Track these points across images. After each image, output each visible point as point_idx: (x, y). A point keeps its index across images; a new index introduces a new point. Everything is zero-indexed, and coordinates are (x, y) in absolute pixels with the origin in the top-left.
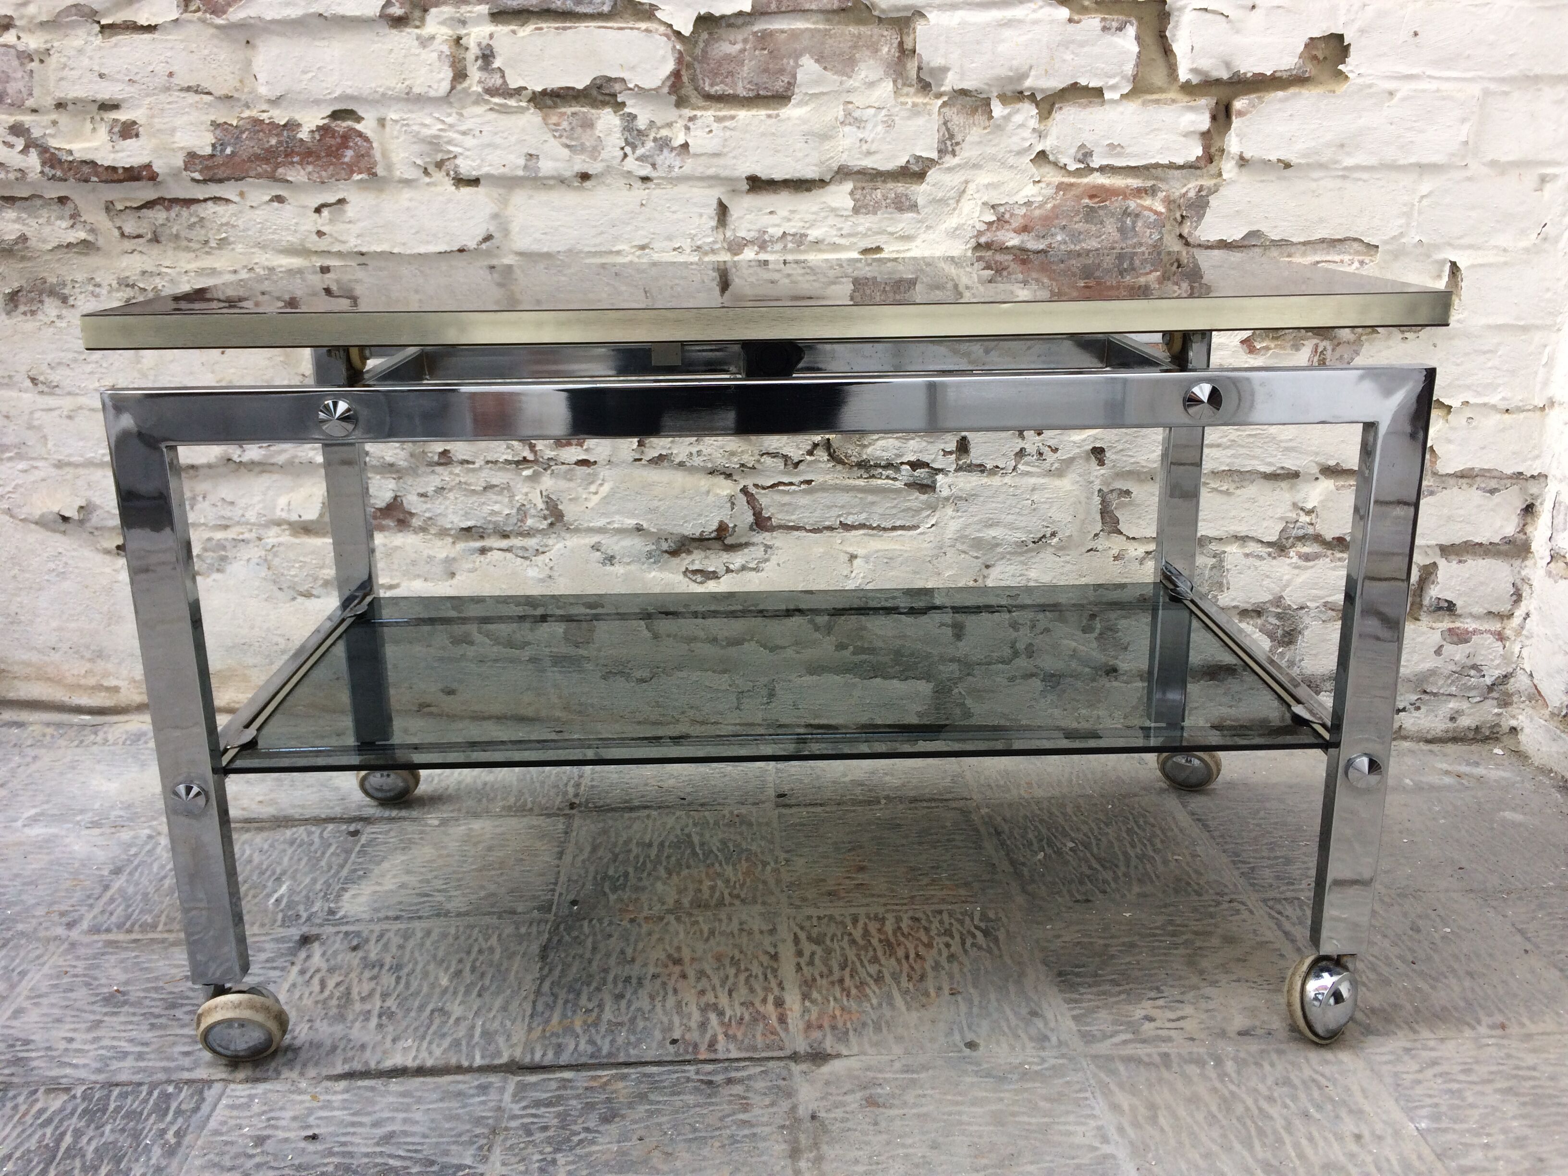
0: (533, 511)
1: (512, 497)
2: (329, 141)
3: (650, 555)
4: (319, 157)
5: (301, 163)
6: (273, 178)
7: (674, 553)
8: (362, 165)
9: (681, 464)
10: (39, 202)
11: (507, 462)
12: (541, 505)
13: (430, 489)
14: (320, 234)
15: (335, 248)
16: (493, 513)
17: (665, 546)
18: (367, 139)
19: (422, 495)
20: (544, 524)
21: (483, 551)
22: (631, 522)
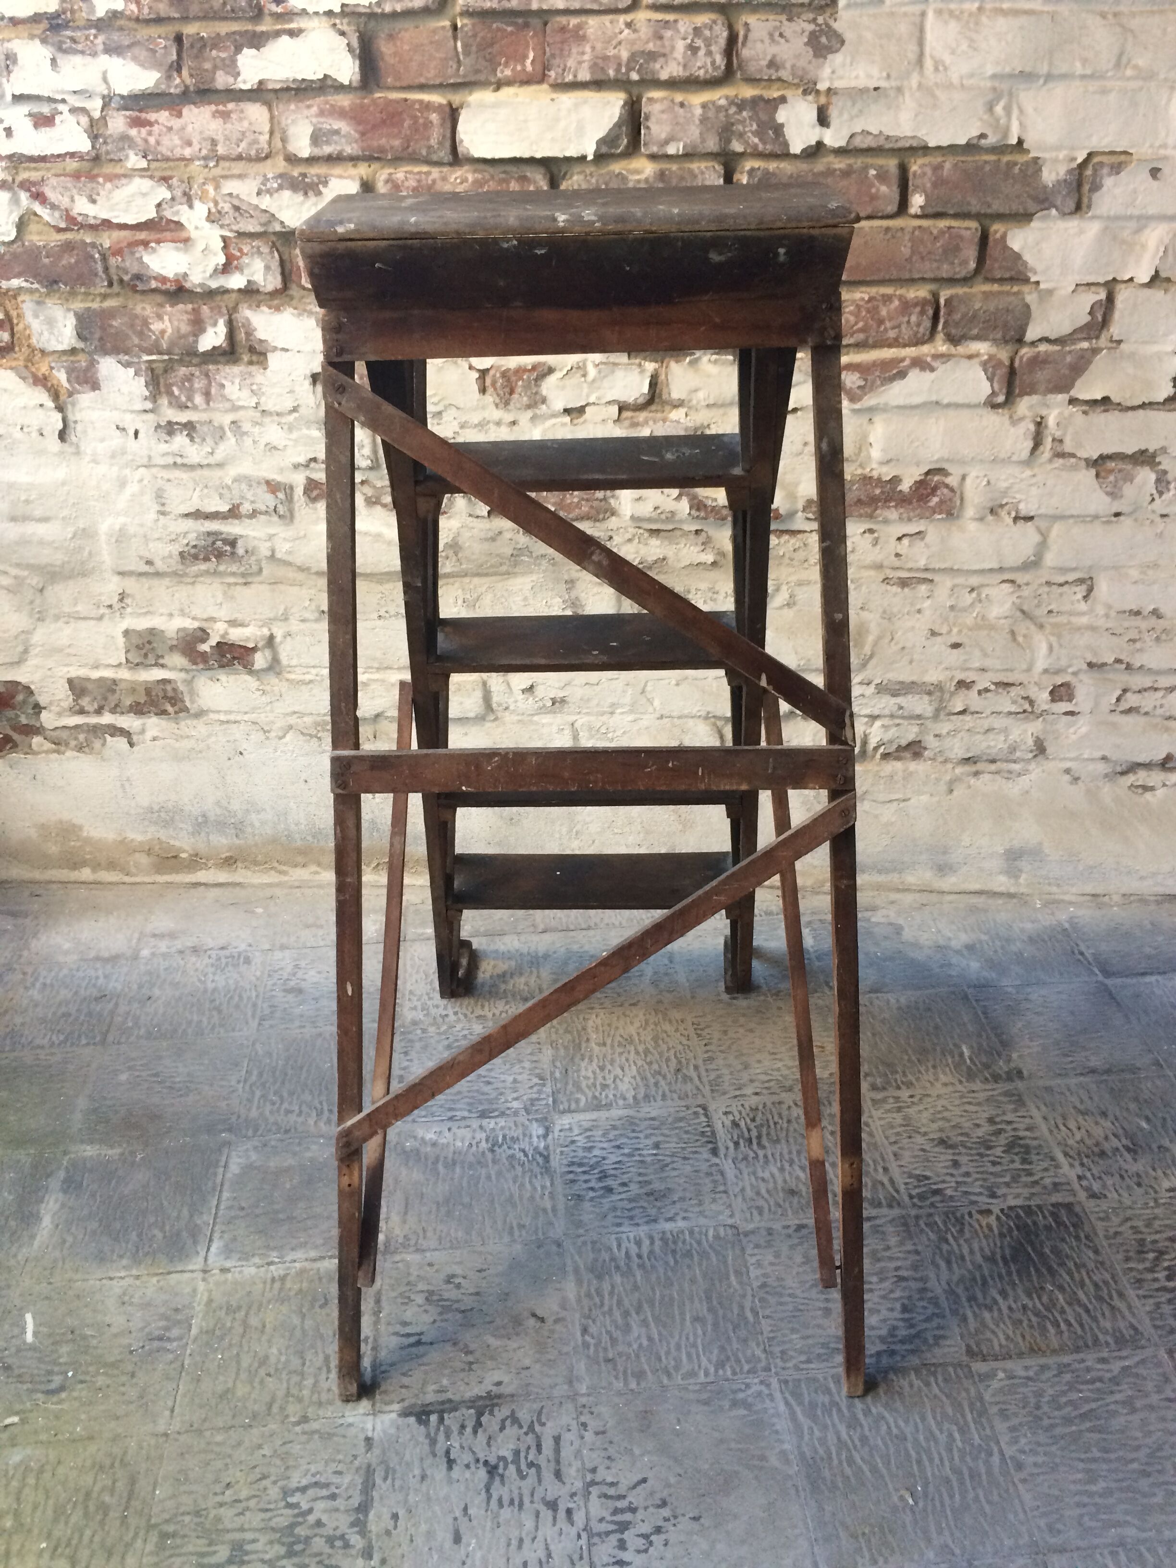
0: (1023, 747)
1: (1007, 736)
2: (922, 491)
3: (1106, 775)
4: (910, 503)
5: (896, 507)
6: (871, 516)
7: (1123, 773)
8: (944, 507)
9: (1146, 714)
10: (678, 533)
11: (1010, 713)
12: (1030, 742)
13: (944, 732)
14: (897, 555)
15: (910, 565)
16: (989, 747)
17: (1119, 769)
18: (952, 490)
19: (936, 736)
20: (1030, 755)
21: (976, 774)
22: (1098, 754)
